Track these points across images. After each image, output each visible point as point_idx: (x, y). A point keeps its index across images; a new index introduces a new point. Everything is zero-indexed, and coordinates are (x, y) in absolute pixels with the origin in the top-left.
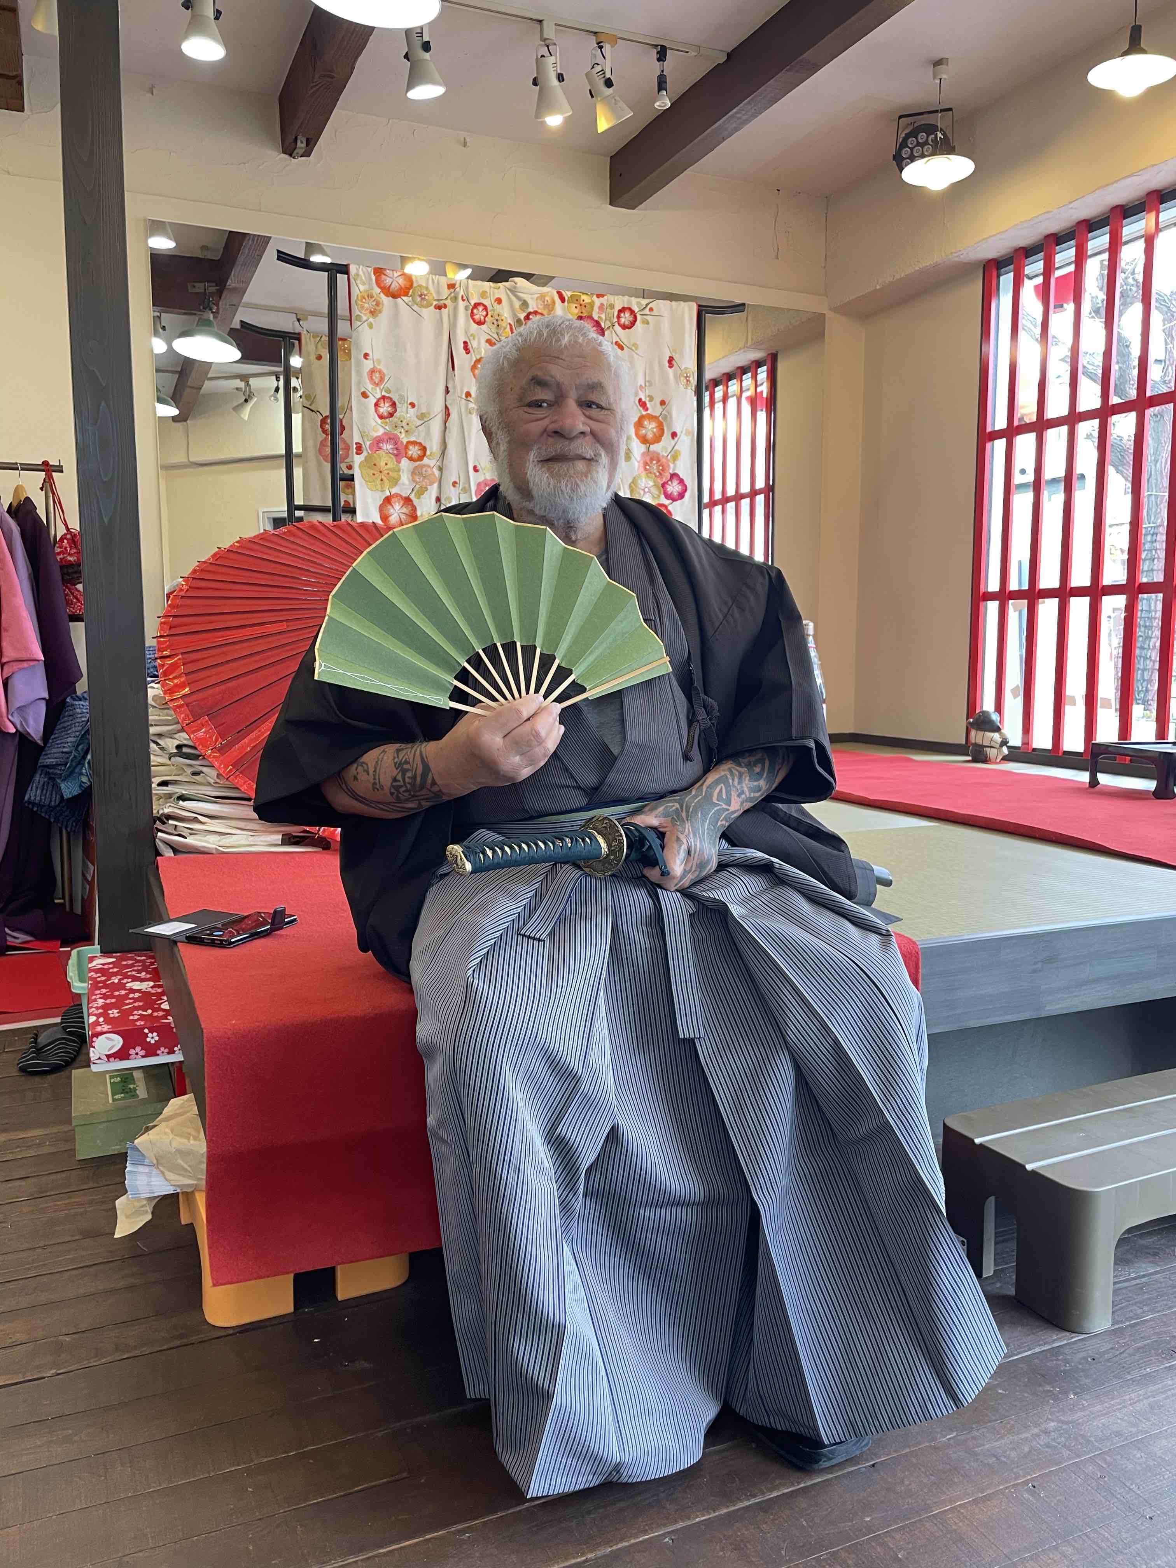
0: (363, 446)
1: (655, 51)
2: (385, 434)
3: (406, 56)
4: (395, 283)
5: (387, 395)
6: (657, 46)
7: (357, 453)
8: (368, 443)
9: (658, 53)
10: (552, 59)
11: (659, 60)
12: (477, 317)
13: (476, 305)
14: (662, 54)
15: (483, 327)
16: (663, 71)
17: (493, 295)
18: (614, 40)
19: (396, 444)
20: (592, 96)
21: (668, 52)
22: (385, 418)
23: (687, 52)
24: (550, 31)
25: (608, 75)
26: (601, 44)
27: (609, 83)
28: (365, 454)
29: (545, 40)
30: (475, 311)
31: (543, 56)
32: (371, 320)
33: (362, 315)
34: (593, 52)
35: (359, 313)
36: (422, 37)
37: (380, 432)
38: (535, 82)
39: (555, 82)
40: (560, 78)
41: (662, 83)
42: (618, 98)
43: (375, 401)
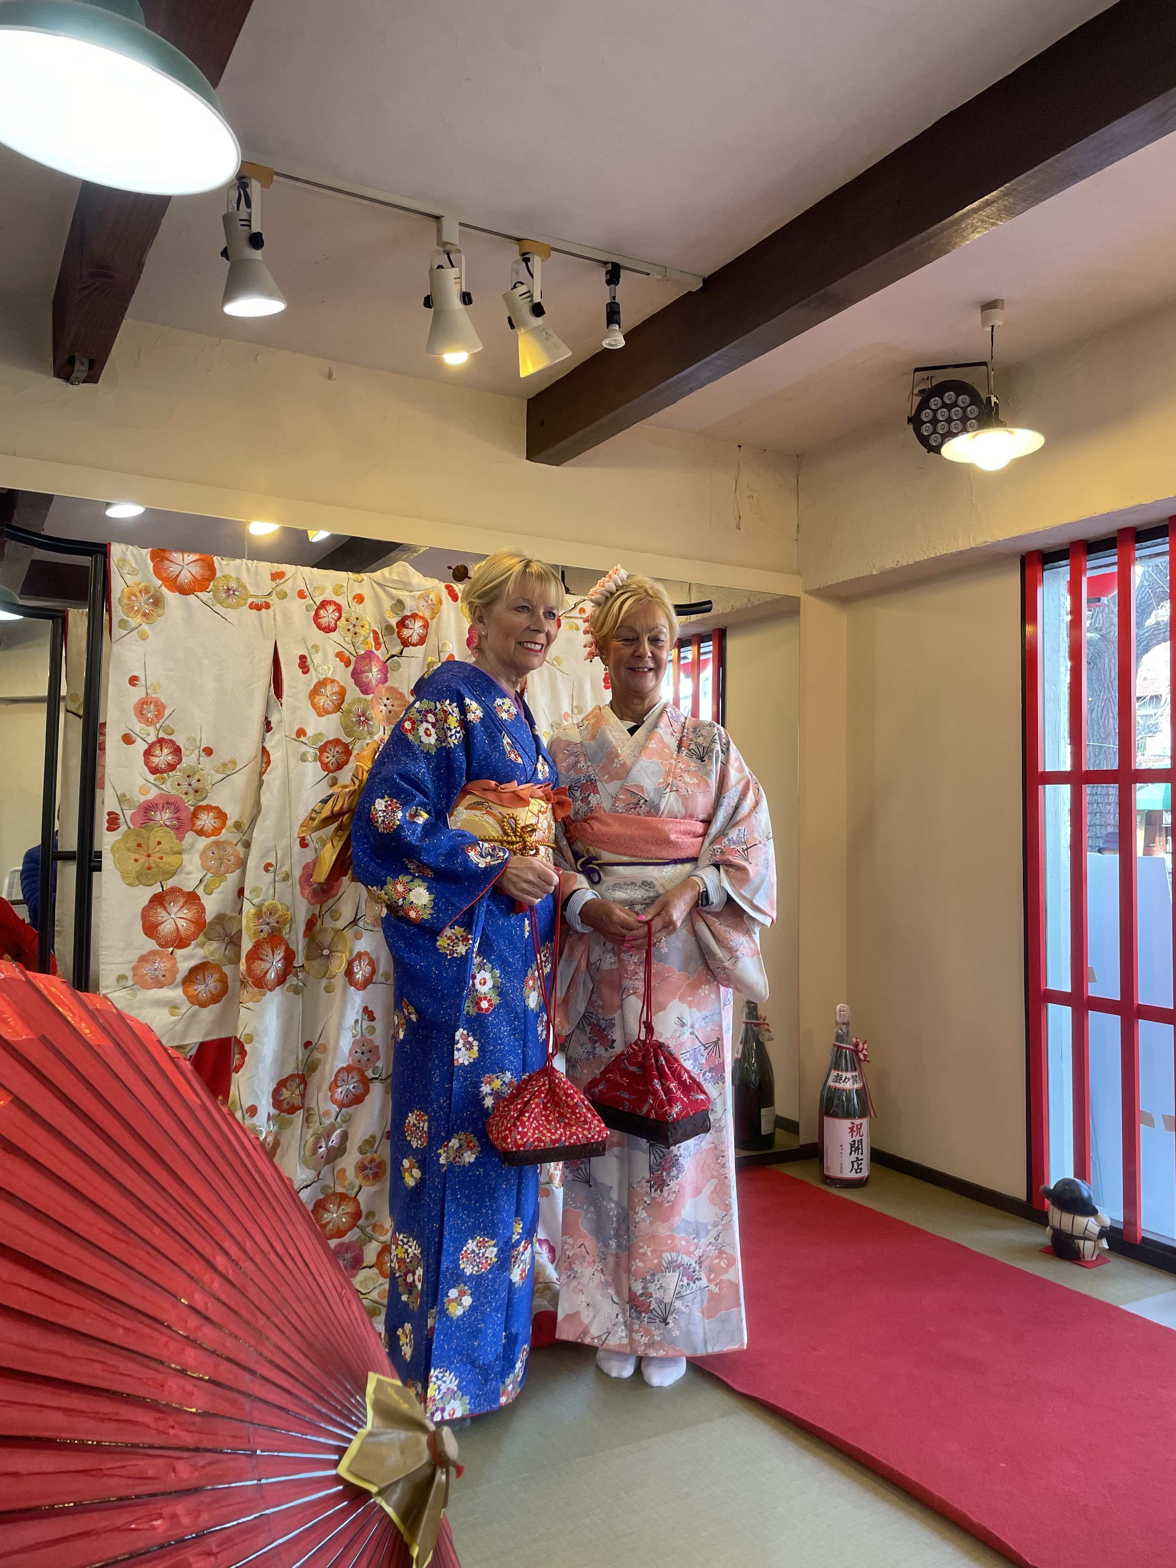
0: (122, 817)
1: (604, 270)
2: (161, 796)
3: (225, 253)
4: (185, 572)
5: (167, 737)
6: (606, 263)
7: (109, 829)
8: (129, 813)
9: (607, 273)
10: (452, 273)
11: (609, 282)
12: (324, 621)
13: (324, 604)
14: (614, 275)
15: (334, 635)
16: (614, 298)
17: (352, 591)
18: (548, 251)
19: (177, 810)
20: (512, 327)
21: (623, 272)
22: (162, 772)
23: (648, 274)
24: (452, 233)
25: (537, 299)
26: (526, 256)
27: (538, 310)
28: (123, 828)
29: (446, 243)
30: (322, 612)
31: (440, 267)
32: (145, 627)
33: (129, 619)
34: (515, 266)
35: (125, 618)
36: (250, 226)
37: (152, 793)
38: (428, 302)
39: (456, 303)
40: (466, 298)
41: (613, 315)
42: (550, 331)
43: (146, 746)
